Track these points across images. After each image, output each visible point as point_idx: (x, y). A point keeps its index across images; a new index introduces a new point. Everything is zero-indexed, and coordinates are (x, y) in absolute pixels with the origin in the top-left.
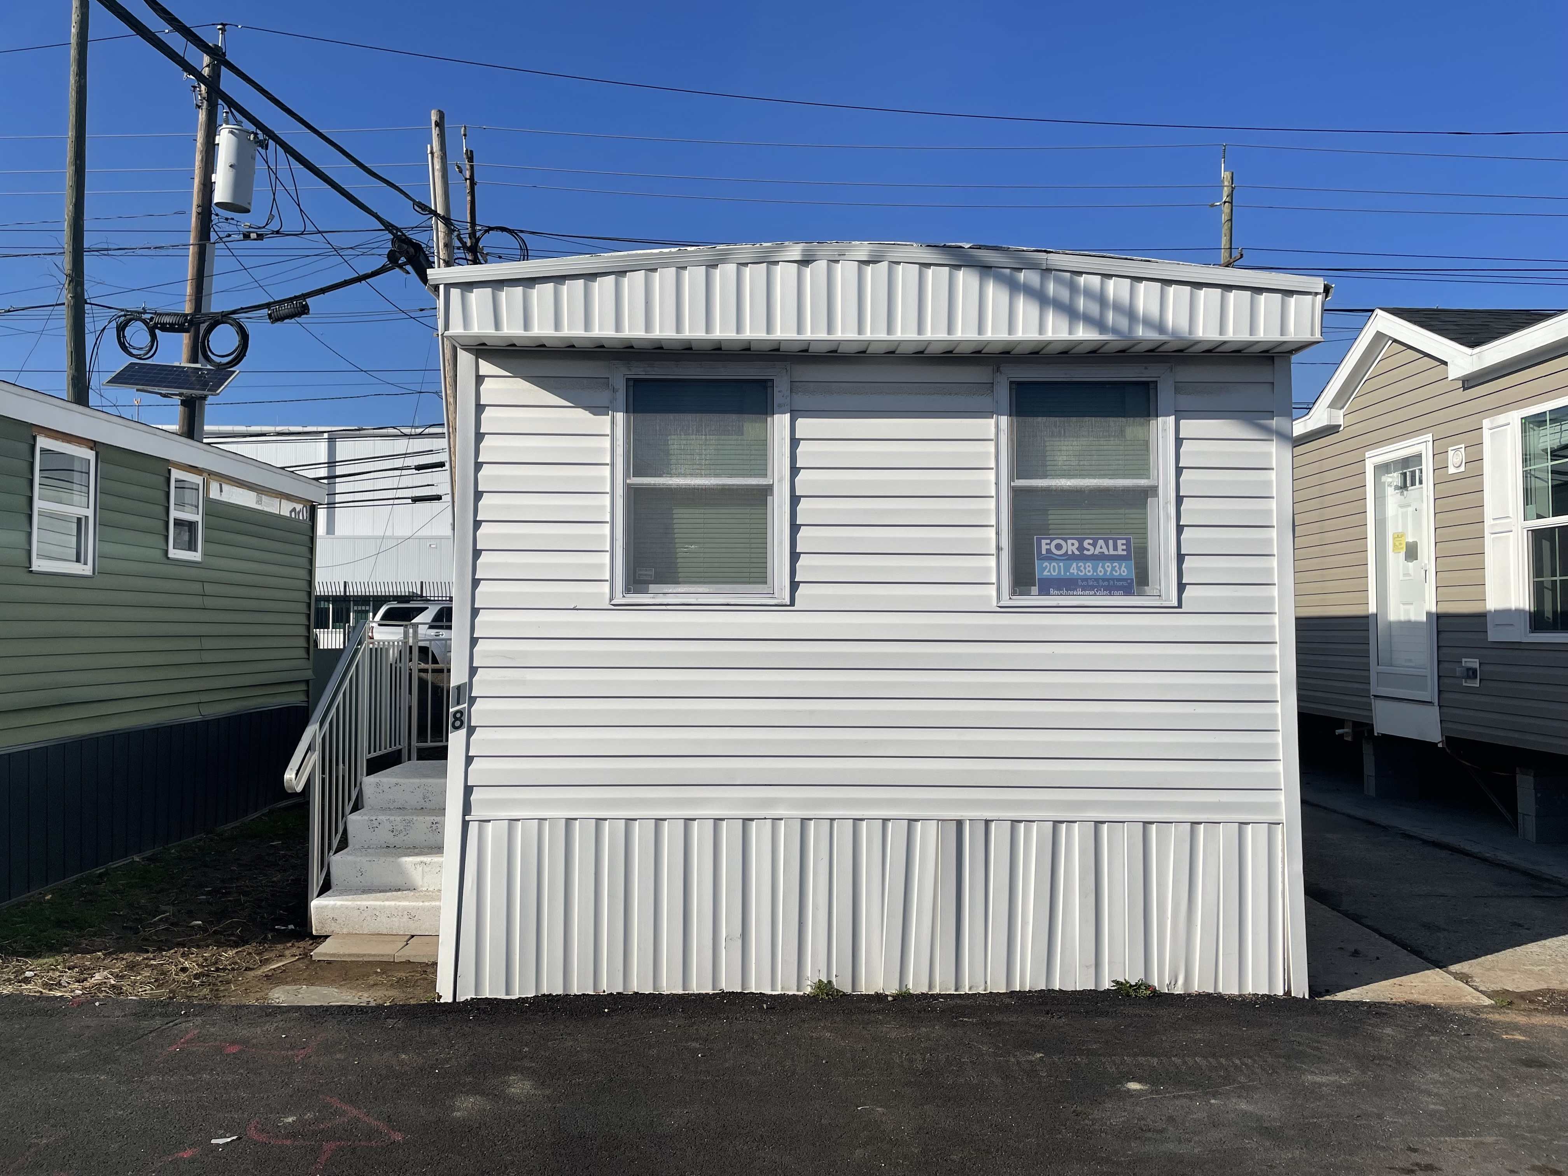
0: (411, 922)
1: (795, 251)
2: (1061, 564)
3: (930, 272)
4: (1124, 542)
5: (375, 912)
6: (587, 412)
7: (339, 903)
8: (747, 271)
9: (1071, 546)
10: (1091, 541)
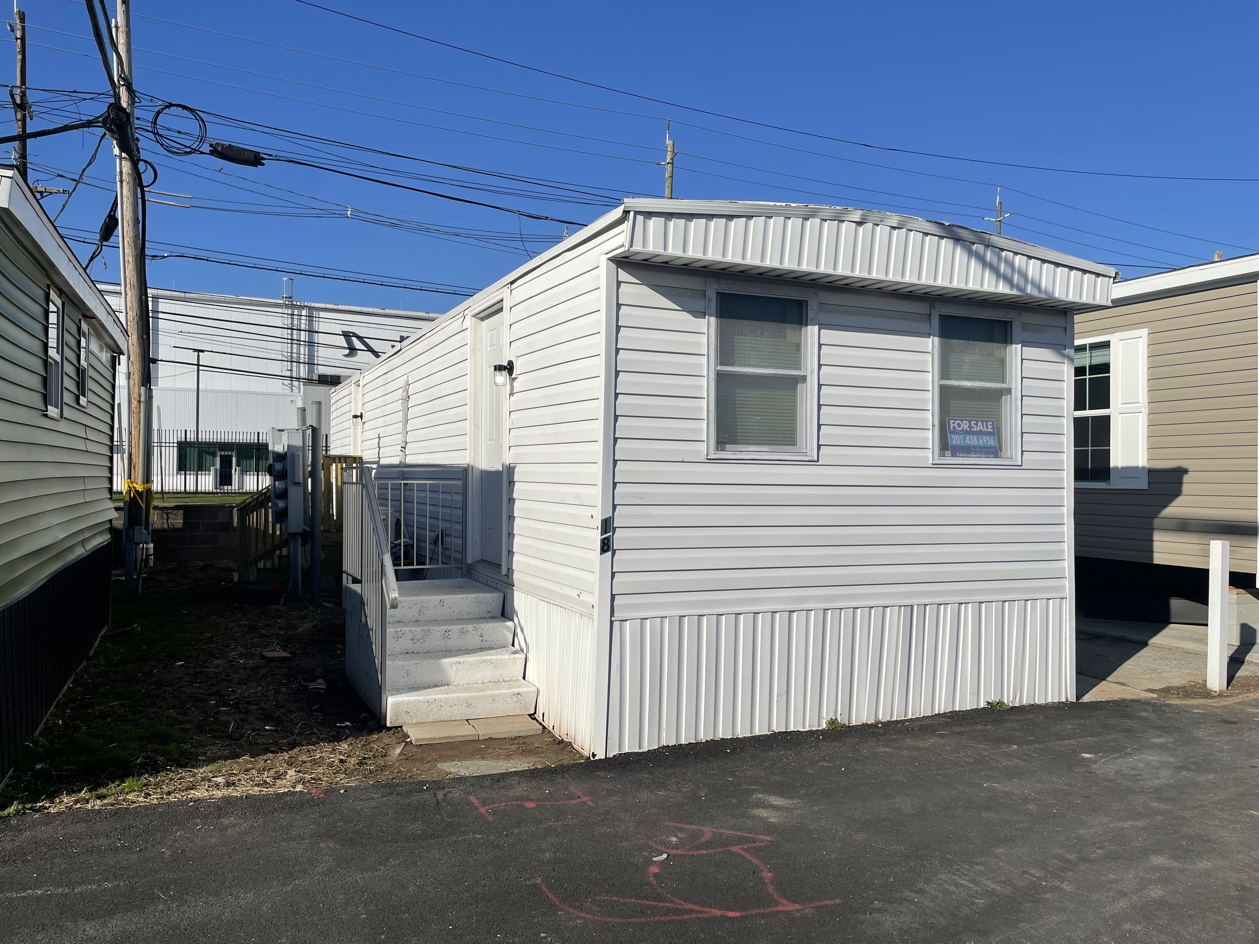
0: (467, 709)
1: (857, 216)
2: (961, 437)
3: (928, 238)
4: (991, 423)
5: (440, 703)
6: (690, 315)
7: (413, 698)
8: (826, 224)
9: (965, 426)
10: (975, 422)
